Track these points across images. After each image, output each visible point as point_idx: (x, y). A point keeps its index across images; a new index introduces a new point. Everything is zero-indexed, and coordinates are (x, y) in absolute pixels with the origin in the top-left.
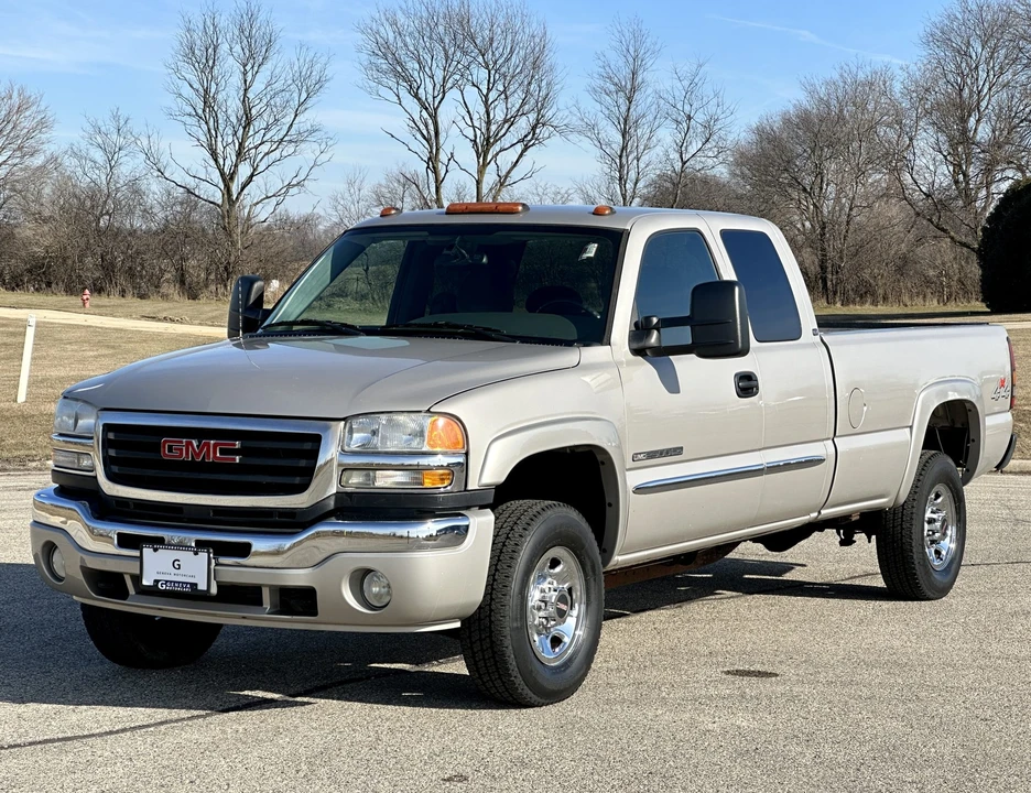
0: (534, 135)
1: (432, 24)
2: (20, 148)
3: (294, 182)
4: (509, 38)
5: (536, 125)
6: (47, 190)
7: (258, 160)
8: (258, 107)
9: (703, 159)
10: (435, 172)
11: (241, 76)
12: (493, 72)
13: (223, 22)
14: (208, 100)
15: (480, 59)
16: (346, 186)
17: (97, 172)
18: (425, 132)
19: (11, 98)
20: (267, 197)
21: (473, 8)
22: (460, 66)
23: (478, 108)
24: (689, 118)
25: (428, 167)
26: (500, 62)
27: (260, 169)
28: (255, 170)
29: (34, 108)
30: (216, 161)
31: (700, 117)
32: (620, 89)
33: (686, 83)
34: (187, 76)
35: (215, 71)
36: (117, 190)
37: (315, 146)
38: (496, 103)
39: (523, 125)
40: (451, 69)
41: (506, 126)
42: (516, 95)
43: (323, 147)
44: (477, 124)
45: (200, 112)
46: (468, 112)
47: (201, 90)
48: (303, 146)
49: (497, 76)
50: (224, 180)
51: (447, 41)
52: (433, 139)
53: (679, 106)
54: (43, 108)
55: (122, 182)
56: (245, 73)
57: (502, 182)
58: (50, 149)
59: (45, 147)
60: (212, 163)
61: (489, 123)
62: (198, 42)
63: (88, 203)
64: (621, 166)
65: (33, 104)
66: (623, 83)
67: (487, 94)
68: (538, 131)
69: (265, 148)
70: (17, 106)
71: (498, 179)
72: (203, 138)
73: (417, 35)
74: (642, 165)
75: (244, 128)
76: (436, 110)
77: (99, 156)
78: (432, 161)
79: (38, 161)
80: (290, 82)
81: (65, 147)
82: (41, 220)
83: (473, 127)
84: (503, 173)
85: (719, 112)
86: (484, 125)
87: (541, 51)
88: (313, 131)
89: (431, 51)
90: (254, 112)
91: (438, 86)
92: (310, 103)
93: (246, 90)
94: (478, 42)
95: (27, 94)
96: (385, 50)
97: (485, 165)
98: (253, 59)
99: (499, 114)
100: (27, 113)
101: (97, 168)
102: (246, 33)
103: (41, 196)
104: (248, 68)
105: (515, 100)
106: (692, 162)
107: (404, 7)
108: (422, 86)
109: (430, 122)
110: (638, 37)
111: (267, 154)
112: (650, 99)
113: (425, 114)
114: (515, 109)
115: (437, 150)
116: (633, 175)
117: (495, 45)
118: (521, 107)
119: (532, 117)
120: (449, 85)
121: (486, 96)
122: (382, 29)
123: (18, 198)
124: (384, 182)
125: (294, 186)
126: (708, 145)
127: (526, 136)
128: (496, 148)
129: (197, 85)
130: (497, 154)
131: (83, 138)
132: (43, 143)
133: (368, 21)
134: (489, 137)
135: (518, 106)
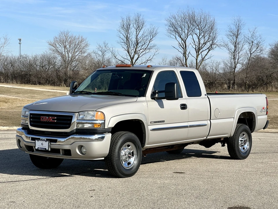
0: (211, 47)
1: (185, 18)
2: (81, 51)
3: (149, 59)
4: (205, 22)
5: (212, 44)
6: (87, 62)
7: (140, 54)
8: (140, 40)
9: (256, 53)
10: (185, 57)
11: (136, 33)
12: (201, 31)
13: (131, 19)
14: (127, 38)
15: (197, 27)
16: (162, 60)
17: (100, 57)
18: (183, 46)
19: (79, 39)
20: (142, 63)
21: (196, 14)
22: (192, 29)
23: (196, 40)
24: (253, 42)
25: (183, 56)
26: (203, 28)
27: (140, 56)
28: (139, 56)
29: (85, 41)
30: (129, 54)
31: (255, 42)
32: (234, 35)
33: (252, 33)
34: (122, 33)
35: (129, 31)
36: (104, 62)
37: (155, 50)
38: (201, 39)
39: (208, 44)
40: (190, 30)
41: (204, 45)
42: (206, 37)
43: (157, 50)
44: (196, 44)
45: (125, 42)
46: (194, 41)
47: (126, 36)
48: (151, 50)
49: (202, 32)
50: (131, 59)
51: (188, 22)
52: (185, 48)
53: (250, 39)
54: (87, 41)
55: (106, 59)
56: (137, 32)
57: (203, 59)
58: (88, 51)
59: (87, 51)
60: (128, 54)
61: (199, 44)
62: (125, 24)
63: (97, 65)
64: (234, 55)
65: (85, 40)
66: (235, 33)
67: (199, 36)
68: (212, 46)
69: (141, 51)
70: (80, 41)
71: (202, 58)
72: (126, 48)
73: (180, 21)
74: (240, 55)
75: (136, 46)
76: (185, 41)
77: (100, 53)
78: (185, 54)
79: (85, 54)
80: (148, 34)
81: (92, 51)
82: (85, 69)
83: (195, 45)
84: (203, 57)
85: (261, 40)
86: (198, 44)
87: (213, 25)
88: (154, 46)
89: (184, 25)
90: (139, 41)
91: (186, 34)
92: (153, 39)
93: (137, 36)
94: (197, 23)
95: (83, 38)
96: (172, 25)
97: (198, 55)
98: (139, 28)
99: (202, 42)
100: (83, 43)
101: (100, 56)
102: (137, 21)
103: (86, 63)
104: (137, 30)
105: (206, 38)
106: (253, 54)
107: (177, 14)
108: (182, 35)
109: (184, 44)
110: (239, 21)
111: (142, 52)
112: (242, 37)
113: (182, 41)
114: (206, 40)
115: (186, 51)
116: (237, 57)
117: (201, 23)
118: (208, 40)
119: (211, 42)
120: (189, 34)
121: (199, 37)
122: (172, 20)
123: (80, 64)
124: (172, 60)
125: (149, 60)
126: (258, 49)
127: (209, 47)
128: (201, 50)
129: (124, 35)
130: (202, 52)
131: (96, 48)
132: (87, 50)
133: (168, 18)
134: (199, 48)
135: (207, 39)
